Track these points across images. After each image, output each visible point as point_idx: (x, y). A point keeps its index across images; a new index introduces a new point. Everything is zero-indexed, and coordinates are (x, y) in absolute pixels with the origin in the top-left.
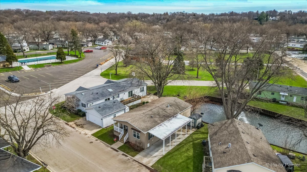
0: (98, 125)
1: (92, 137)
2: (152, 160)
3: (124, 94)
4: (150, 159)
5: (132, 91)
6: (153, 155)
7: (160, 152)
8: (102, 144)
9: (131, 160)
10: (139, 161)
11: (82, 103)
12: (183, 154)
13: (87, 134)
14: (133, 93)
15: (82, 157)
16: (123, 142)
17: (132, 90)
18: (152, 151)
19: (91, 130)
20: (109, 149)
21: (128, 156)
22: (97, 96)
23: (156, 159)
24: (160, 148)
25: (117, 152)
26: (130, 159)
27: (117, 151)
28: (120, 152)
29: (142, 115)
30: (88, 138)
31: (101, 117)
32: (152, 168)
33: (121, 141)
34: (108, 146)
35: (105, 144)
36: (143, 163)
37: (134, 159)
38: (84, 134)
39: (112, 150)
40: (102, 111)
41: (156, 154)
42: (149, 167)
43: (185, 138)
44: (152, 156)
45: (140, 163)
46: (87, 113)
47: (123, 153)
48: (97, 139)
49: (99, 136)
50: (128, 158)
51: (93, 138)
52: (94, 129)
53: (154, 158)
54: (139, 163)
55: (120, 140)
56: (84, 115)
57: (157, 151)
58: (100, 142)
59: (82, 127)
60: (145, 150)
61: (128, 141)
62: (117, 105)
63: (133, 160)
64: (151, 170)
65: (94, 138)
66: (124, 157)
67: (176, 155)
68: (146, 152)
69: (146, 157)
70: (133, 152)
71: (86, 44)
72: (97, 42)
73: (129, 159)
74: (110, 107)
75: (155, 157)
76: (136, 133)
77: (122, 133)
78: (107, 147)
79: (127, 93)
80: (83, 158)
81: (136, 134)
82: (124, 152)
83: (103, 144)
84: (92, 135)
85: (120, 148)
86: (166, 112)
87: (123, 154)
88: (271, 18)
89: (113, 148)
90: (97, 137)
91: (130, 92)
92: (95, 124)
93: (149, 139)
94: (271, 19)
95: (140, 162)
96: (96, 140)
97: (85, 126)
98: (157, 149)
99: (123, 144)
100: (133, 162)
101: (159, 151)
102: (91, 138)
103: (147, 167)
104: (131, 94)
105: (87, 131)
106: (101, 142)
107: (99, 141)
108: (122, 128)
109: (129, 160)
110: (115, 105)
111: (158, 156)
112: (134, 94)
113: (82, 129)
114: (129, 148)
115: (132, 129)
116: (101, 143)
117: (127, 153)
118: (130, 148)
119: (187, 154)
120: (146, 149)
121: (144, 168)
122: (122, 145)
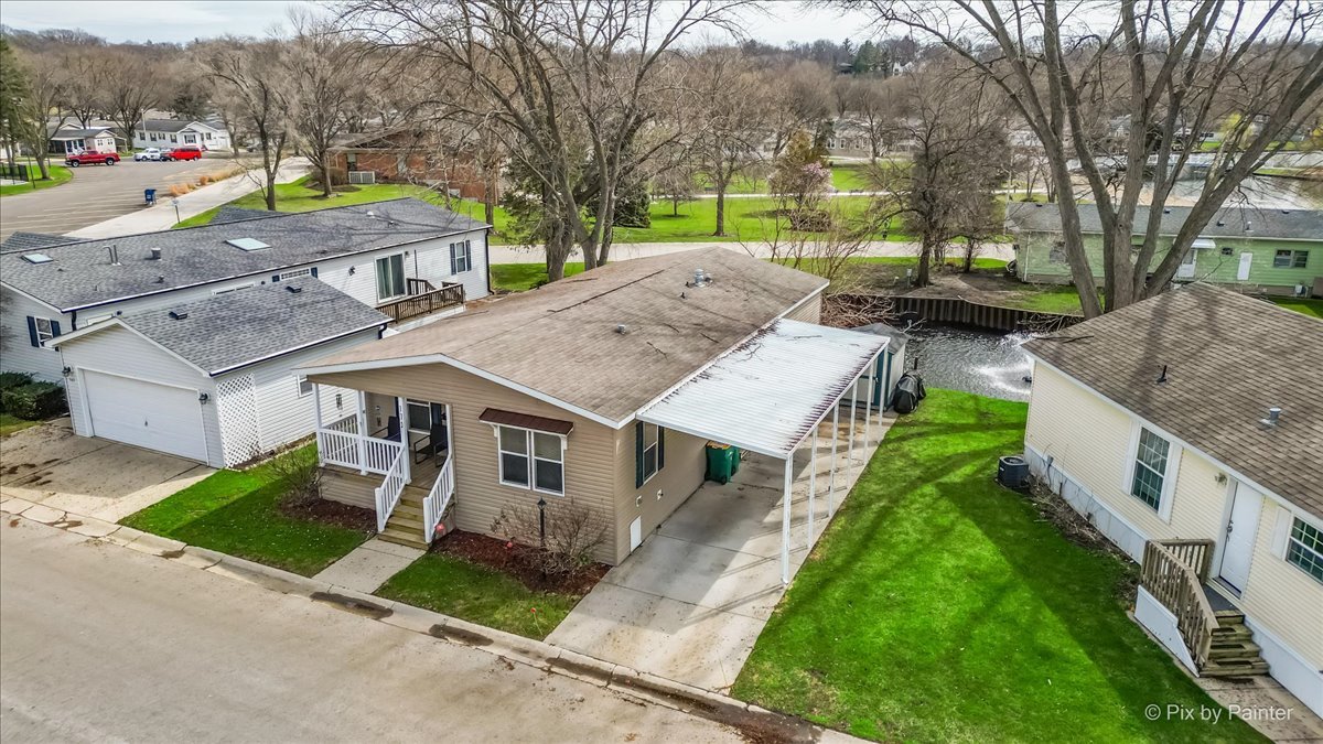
0: (171, 456)
1: (126, 538)
2: (712, 640)
3: (352, 271)
4: (687, 632)
5: (398, 260)
6: (702, 597)
7: (745, 573)
8: (229, 574)
9: (529, 670)
10: (606, 666)
11: (30, 320)
12: (932, 564)
13: (78, 524)
14: (408, 273)
15: (23, 708)
16: (413, 538)
17: (401, 251)
18: (677, 569)
19: (117, 492)
20: (300, 604)
21: (488, 642)
22: (154, 271)
23: (744, 628)
24: (729, 544)
25: (377, 619)
26: (511, 656)
27: (380, 613)
28: (402, 613)
29: (543, 321)
30: (95, 549)
31: (200, 380)
32: (743, 705)
33: (393, 534)
34: (286, 588)
35: (256, 575)
36: (647, 678)
37: (555, 652)
38: (52, 524)
39: (325, 607)
40: (206, 338)
41: (723, 588)
42: (719, 698)
43: (861, 469)
44: (698, 611)
45: (622, 680)
46: (77, 374)
47: (440, 619)
48: (177, 545)
49: (195, 524)
50: (496, 651)
51: (133, 546)
52: (144, 482)
53: (717, 618)
54: (608, 677)
55: (381, 529)
56: (52, 404)
57: (721, 567)
58: (204, 563)
59: (35, 481)
60: (620, 571)
61: (456, 531)
62: (319, 305)
63: (543, 664)
64: (744, 720)
65: (150, 544)
66: (450, 649)
67: (882, 576)
68: (631, 582)
69: (647, 625)
70: (522, 597)
71: (81, 141)
72: (143, 138)
73: (501, 658)
74: (269, 318)
75: (725, 608)
76: (530, 443)
77: (399, 471)
78: (274, 596)
79: (368, 270)
80: (34, 716)
81: (531, 456)
82: (440, 610)
83: (239, 578)
84: (132, 522)
85: (401, 587)
86: (698, 308)
87: (440, 632)
88: (897, 66)
89: (335, 590)
90: (174, 535)
91: (384, 261)
92: (152, 451)
93: (639, 484)
94: (901, 69)
95: (619, 670)
96: (167, 555)
97: (58, 472)
98: (708, 554)
99: (416, 554)
100: (554, 681)
101: (735, 563)
102: (121, 542)
103: (703, 707)
104: (392, 274)
105: (75, 504)
106: (220, 563)
107: (194, 559)
108: (394, 434)
109: (511, 667)
110: (300, 306)
111: (745, 601)
112: (417, 281)
113: (35, 493)
114: (479, 579)
115: (490, 414)
116: (217, 570)
117: (472, 614)
118: (481, 573)
119: (957, 555)
120: (627, 566)
121: (680, 715)
122: (409, 562)
